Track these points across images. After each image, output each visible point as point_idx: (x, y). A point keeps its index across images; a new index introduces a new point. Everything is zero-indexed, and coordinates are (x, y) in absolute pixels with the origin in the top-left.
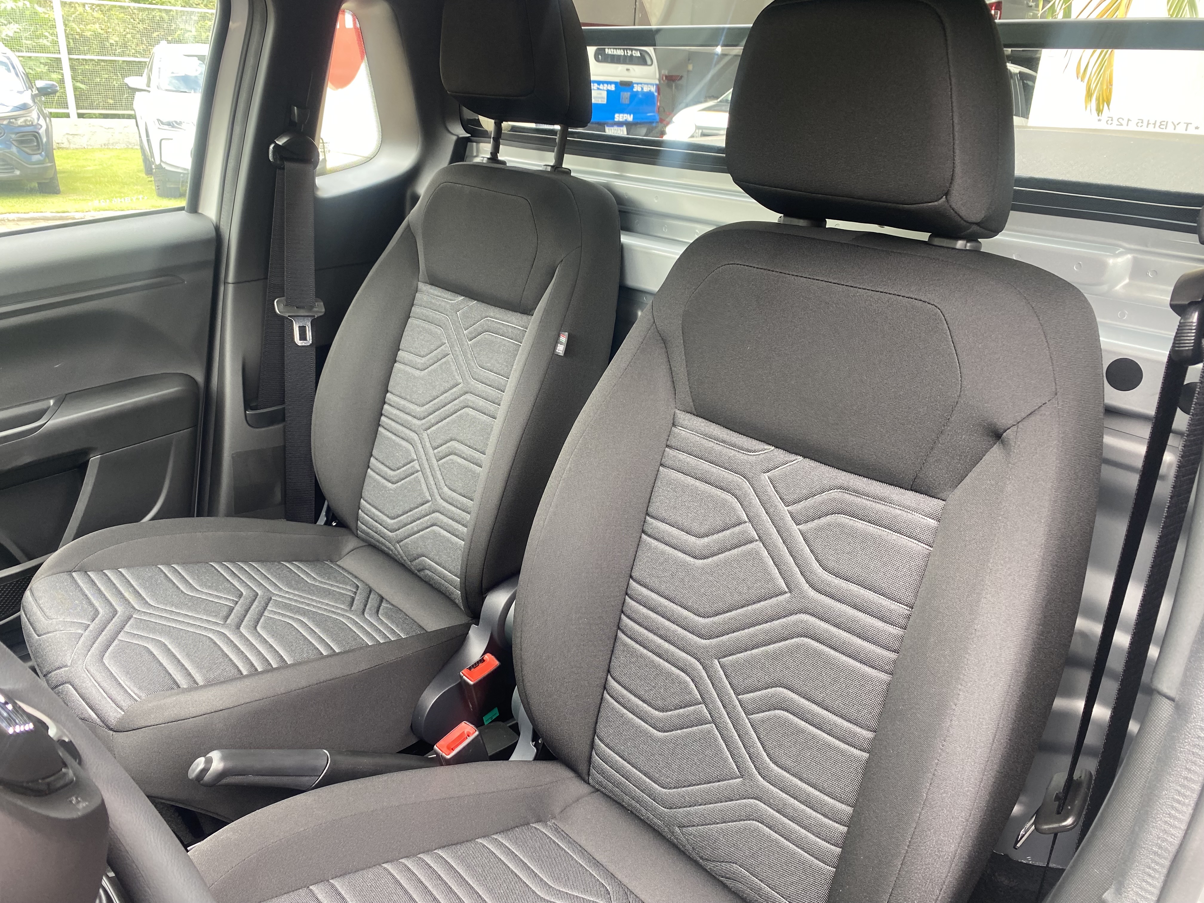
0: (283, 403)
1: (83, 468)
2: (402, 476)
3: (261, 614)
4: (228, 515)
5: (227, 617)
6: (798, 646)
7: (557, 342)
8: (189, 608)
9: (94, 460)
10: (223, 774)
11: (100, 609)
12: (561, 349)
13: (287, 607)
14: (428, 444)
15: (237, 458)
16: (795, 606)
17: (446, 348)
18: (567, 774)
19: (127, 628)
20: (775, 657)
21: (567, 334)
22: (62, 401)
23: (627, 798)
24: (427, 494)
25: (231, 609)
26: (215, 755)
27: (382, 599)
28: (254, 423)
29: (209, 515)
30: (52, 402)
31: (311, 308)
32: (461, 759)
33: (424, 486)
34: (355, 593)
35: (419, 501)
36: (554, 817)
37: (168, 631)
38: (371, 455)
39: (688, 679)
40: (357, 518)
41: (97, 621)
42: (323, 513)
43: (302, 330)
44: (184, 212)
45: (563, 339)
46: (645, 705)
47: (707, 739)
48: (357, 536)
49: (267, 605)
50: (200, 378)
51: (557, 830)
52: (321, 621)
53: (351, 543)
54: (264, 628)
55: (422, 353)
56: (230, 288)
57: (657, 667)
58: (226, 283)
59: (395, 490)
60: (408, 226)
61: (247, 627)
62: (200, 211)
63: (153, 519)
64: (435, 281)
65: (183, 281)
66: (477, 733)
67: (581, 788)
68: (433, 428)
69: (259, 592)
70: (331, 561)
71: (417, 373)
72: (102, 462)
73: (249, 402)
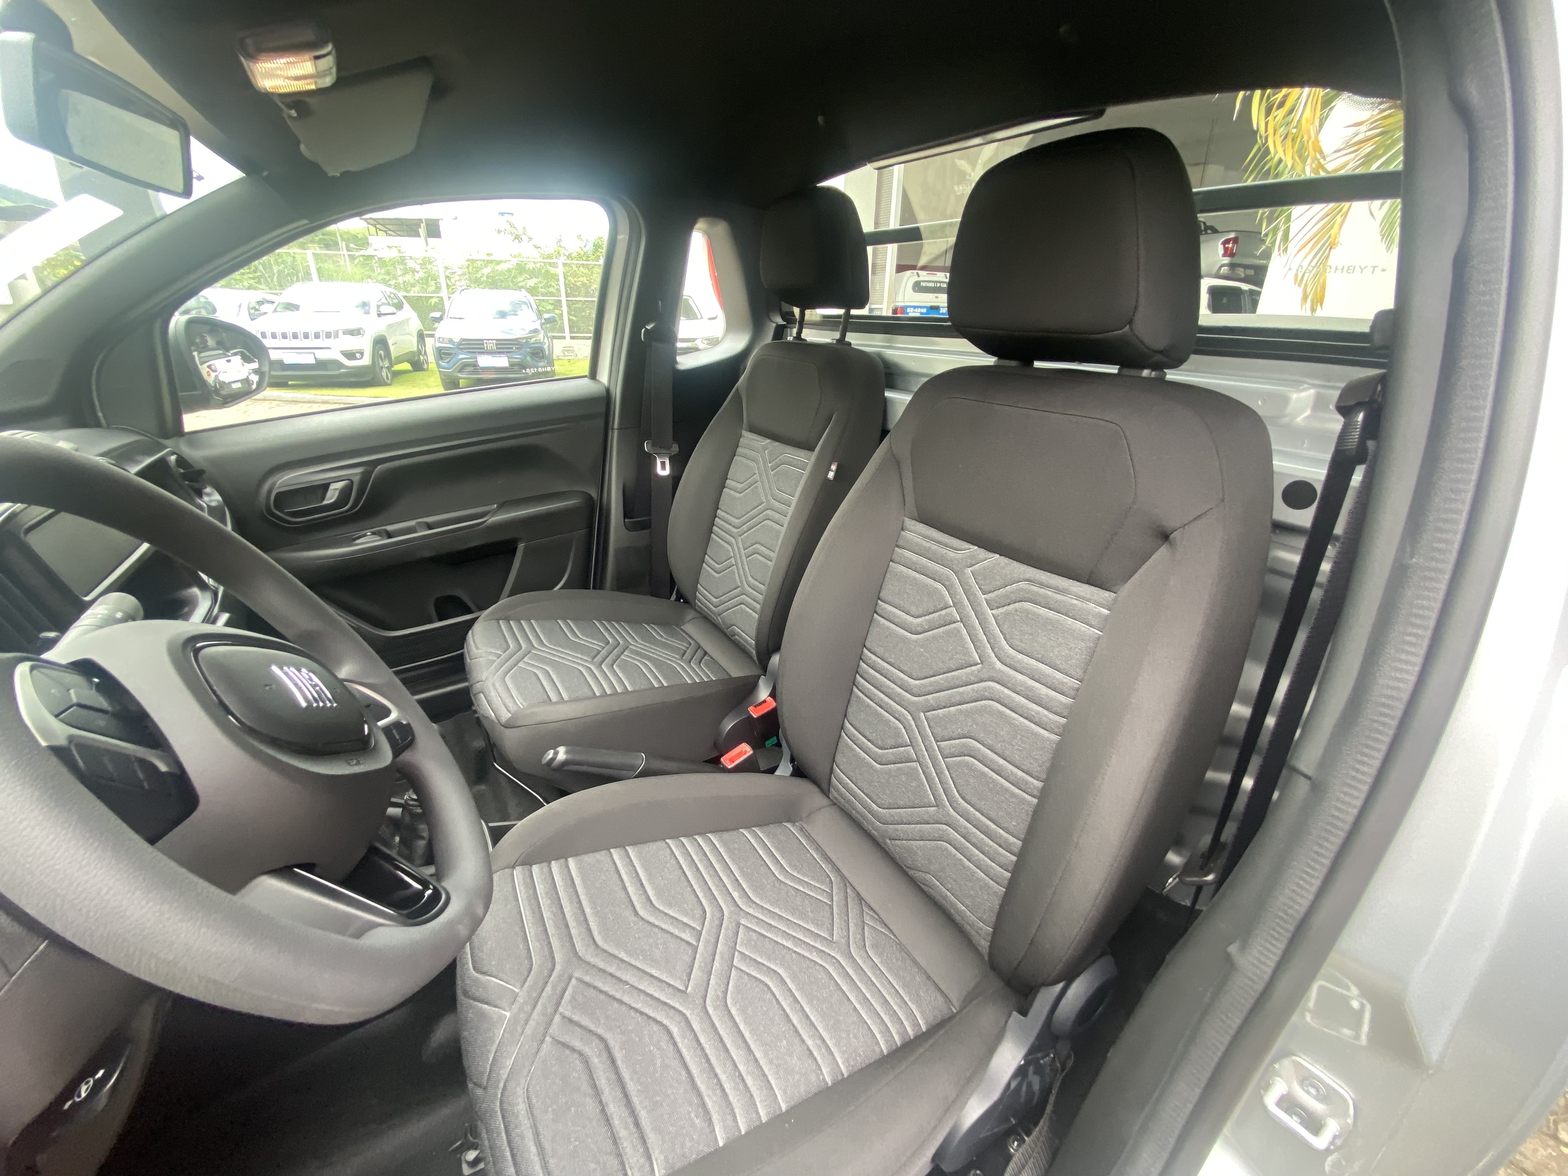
0: (650, 515)
1: (514, 552)
2: (724, 568)
3: (618, 657)
4: (612, 590)
5: (595, 657)
6: (985, 706)
7: (829, 469)
8: (571, 650)
9: (521, 546)
10: (565, 763)
11: (511, 645)
12: (831, 475)
13: (637, 653)
14: (741, 546)
15: (617, 551)
16: (984, 675)
17: (756, 477)
18: (815, 789)
19: (526, 659)
20: (967, 714)
21: (836, 463)
22: (504, 506)
23: (854, 812)
24: (739, 582)
25: (599, 652)
26: (562, 750)
27: (706, 653)
28: (630, 528)
29: (600, 589)
30: (495, 506)
31: (669, 448)
32: (739, 769)
33: (737, 575)
34: (688, 648)
35: (733, 586)
36: (801, 820)
37: (551, 663)
38: (706, 553)
39: (901, 726)
40: (695, 597)
41: (507, 653)
42: (675, 593)
43: (663, 464)
44: (588, 378)
45: (834, 467)
46: (869, 743)
47: (912, 775)
48: (696, 610)
49: (624, 651)
50: (594, 494)
51: (802, 829)
52: (659, 664)
53: (691, 614)
54: (618, 666)
55: (741, 481)
56: (616, 433)
57: (879, 715)
58: (613, 429)
59: (719, 578)
60: (737, 390)
61: (607, 665)
62: (597, 378)
63: (561, 588)
64: (753, 430)
65: (582, 427)
66: (752, 752)
67: (824, 801)
68: (745, 535)
69: (621, 642)
70: (677, 626)
71: (737, 495)
72: (526, 548)
73: (627, 513)
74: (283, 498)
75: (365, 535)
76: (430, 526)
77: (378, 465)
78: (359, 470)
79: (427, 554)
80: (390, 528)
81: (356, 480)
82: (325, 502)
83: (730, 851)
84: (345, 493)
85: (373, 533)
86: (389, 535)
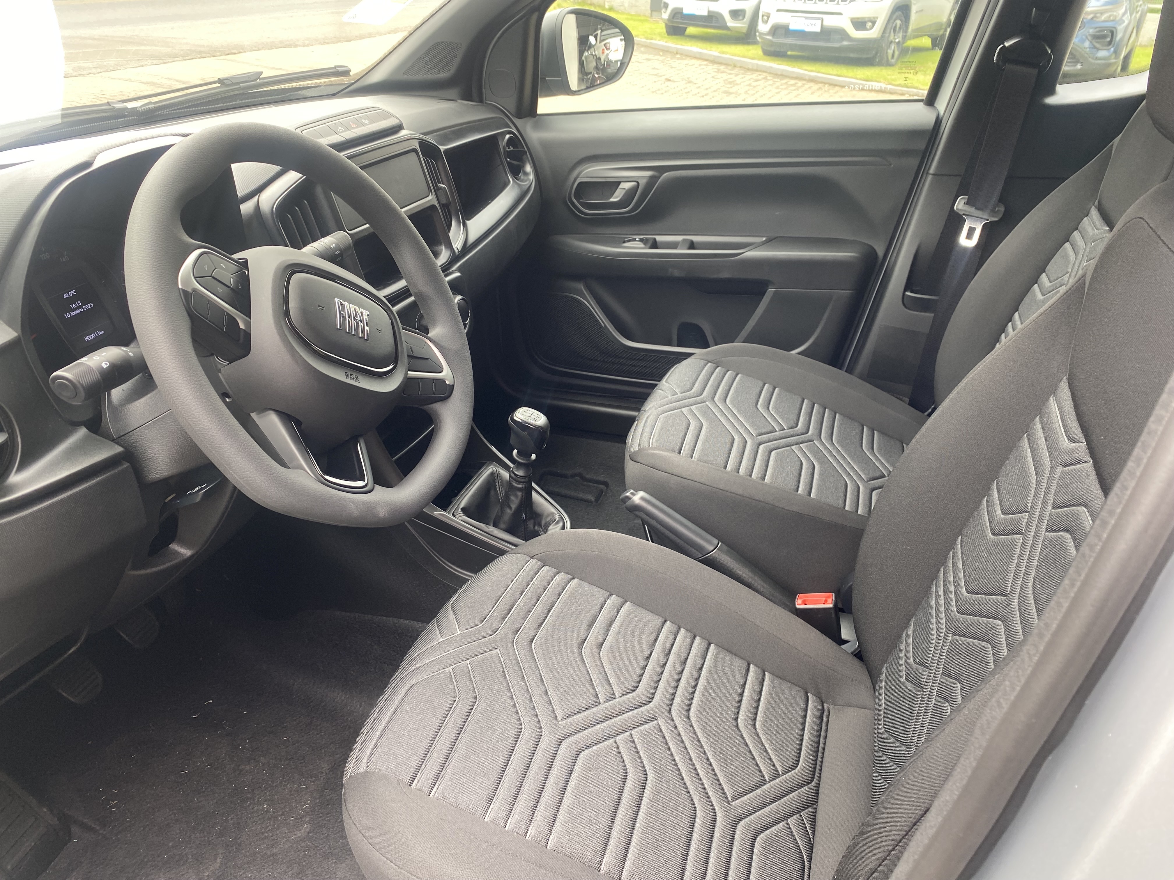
1: (762, 294)
3: (790, 445)
4: (859, 376)
5: (762, 434)
9: (771, 292)
10: (634, 507)
11: (694, 388)
13: (814, 451)
15: (883, 329)
17: (1066, 277)
19: (693, 407)
22: (771, 241)
25: (773, 432)
26: (640, 494)
28: (907, 303)
30: (764, 239)
31: (989, 212)
36: (834, 704)
37: (714, 422)
39: (935, 641)
43: (971, 230)
44: (922, 104)
46: (912, 649)
49: (805, 442)
50: (880, 253)
52: (830, 475)
54: (779, 453)
55: (1053, 279)
56: (930, 178)
58: (927, 173)
61: (767, 447)
62: (935, 105)
63: (799, 353)
65: (891, 165)
69: (810, 433)
71: (1039, 297)
72: (775, 294)
73: (909, 286)
74: (584, 188)
75: (634, 240)
76: (692, 245)
77: (667, 172)
78: (649, 173)
79: (677, 273)
80: (659, 238)
81: (643, 182)
82: (612, 200)
83: (714, 668)
84: (631, 194)
85: (641, 240)
86: (655, 245)
